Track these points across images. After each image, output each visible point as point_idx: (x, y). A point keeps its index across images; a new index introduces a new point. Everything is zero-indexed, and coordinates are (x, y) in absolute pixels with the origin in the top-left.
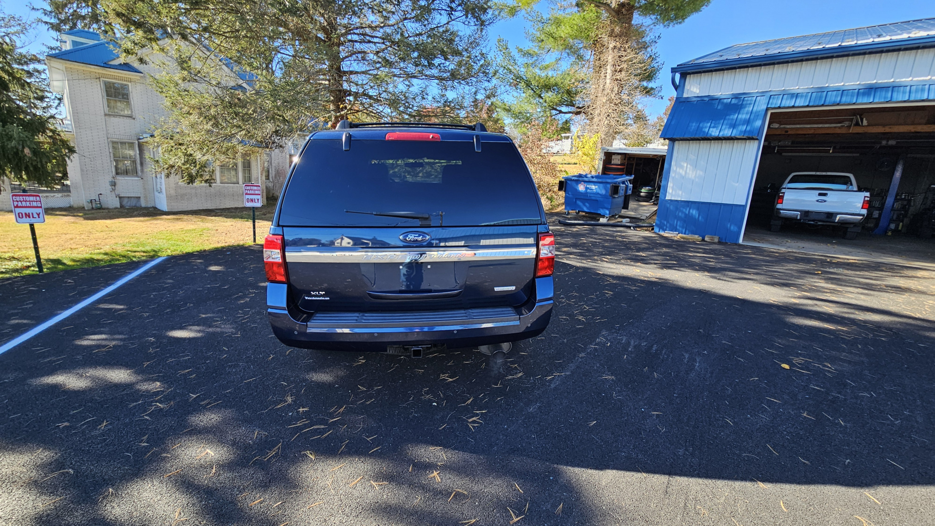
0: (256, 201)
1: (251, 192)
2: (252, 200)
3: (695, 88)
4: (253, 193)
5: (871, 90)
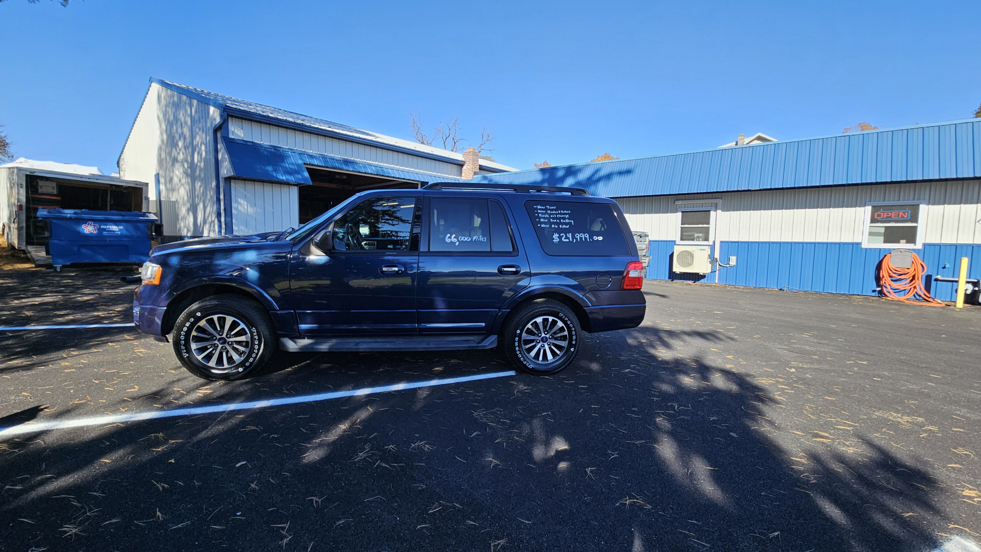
3: (239, 132)
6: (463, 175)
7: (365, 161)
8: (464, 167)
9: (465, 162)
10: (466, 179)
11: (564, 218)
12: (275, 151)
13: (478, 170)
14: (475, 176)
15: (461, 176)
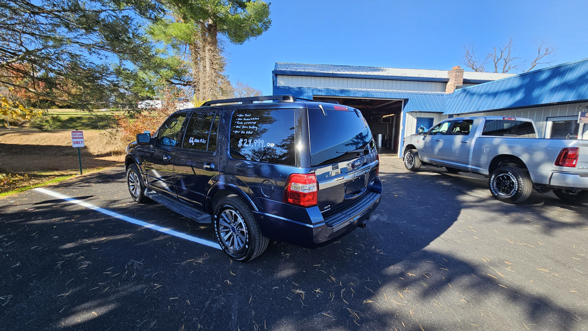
0: (81, 143)
1: (76, 136)
2: (77, 143)
3: (282, 82)
4: (78, 137)
5: (342, 91)
6: (447, 90)
7: (356, 89)
8: (448, 84)
9: (449, 79)
10: (448, 93)
11: (252, 125)
12: (299, 90)
13: (461, 85)
14: (456, 90)
15: (445, 91)
